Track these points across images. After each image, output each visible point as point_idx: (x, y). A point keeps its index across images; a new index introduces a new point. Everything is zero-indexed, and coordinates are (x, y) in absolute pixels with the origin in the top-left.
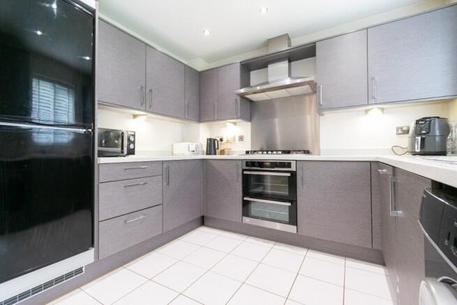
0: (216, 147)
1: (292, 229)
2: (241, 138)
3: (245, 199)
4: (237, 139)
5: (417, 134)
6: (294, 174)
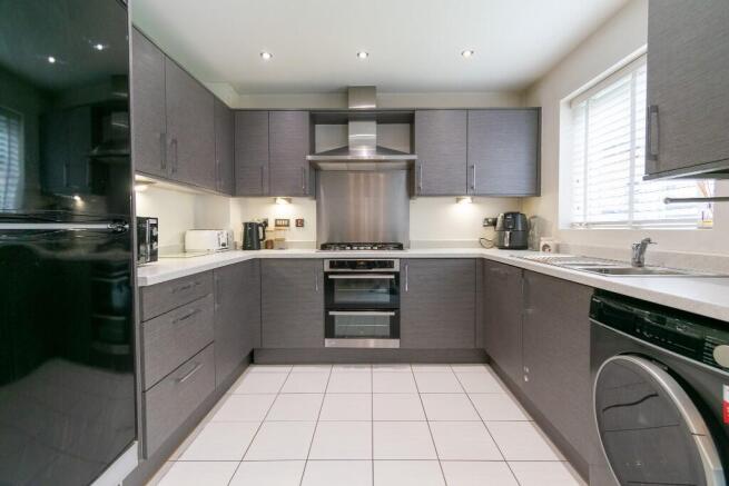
0: (261, 237)
1: (394, 344)
2: (300, 223)
3: (331, 313)
4: (293, 223)
5: (505, 228)
6: (397, 274)
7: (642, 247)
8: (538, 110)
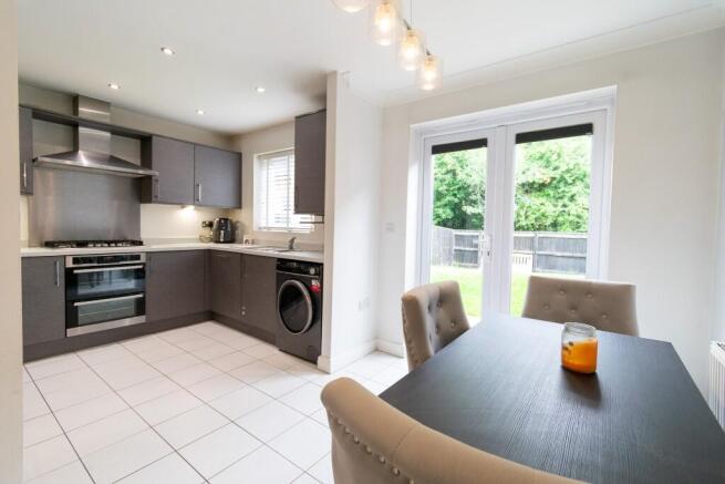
3: (74, 304)
5: (220, 228)
6: (144, 264)
7: (292, 241)
8: (240, 155)
